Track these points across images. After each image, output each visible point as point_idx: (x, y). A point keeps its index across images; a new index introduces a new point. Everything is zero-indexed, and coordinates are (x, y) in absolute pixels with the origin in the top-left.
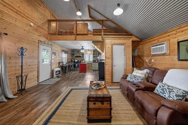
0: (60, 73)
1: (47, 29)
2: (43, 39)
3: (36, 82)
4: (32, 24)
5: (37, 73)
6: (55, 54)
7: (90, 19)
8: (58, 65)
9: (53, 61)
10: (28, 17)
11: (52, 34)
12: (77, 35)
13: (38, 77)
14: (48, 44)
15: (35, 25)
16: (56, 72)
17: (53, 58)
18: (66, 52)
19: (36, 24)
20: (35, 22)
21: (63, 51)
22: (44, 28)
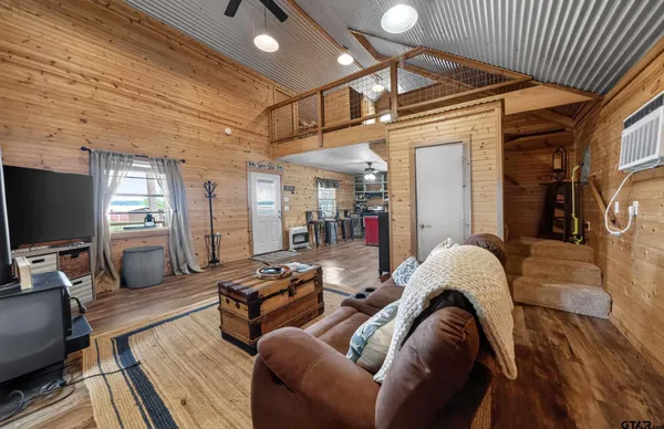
0: (307, 240)
1: (265, 133)
2: (255, 157)
3: (247, 253)
4: (228, 131)
5: (247, 235)
6: (292, 190)
7: (376, 62)
8: (304, 218)
9: (287, 208)
10: (219, 118)
11: (281, 141)
12: (324, 131)
13: (250, 242)
14: (271, 168)
15: (237, 131)
16: (294, 236)
17: (286, 199)
18: (328, 183)
19: (238, 126)
20: (234, 124)
21: (318, 181)
22: (258, 130)
